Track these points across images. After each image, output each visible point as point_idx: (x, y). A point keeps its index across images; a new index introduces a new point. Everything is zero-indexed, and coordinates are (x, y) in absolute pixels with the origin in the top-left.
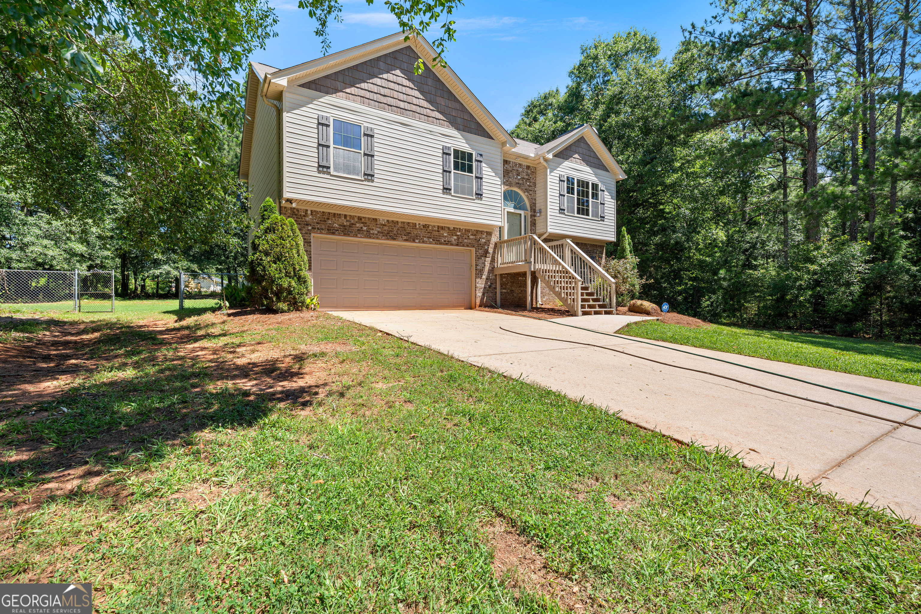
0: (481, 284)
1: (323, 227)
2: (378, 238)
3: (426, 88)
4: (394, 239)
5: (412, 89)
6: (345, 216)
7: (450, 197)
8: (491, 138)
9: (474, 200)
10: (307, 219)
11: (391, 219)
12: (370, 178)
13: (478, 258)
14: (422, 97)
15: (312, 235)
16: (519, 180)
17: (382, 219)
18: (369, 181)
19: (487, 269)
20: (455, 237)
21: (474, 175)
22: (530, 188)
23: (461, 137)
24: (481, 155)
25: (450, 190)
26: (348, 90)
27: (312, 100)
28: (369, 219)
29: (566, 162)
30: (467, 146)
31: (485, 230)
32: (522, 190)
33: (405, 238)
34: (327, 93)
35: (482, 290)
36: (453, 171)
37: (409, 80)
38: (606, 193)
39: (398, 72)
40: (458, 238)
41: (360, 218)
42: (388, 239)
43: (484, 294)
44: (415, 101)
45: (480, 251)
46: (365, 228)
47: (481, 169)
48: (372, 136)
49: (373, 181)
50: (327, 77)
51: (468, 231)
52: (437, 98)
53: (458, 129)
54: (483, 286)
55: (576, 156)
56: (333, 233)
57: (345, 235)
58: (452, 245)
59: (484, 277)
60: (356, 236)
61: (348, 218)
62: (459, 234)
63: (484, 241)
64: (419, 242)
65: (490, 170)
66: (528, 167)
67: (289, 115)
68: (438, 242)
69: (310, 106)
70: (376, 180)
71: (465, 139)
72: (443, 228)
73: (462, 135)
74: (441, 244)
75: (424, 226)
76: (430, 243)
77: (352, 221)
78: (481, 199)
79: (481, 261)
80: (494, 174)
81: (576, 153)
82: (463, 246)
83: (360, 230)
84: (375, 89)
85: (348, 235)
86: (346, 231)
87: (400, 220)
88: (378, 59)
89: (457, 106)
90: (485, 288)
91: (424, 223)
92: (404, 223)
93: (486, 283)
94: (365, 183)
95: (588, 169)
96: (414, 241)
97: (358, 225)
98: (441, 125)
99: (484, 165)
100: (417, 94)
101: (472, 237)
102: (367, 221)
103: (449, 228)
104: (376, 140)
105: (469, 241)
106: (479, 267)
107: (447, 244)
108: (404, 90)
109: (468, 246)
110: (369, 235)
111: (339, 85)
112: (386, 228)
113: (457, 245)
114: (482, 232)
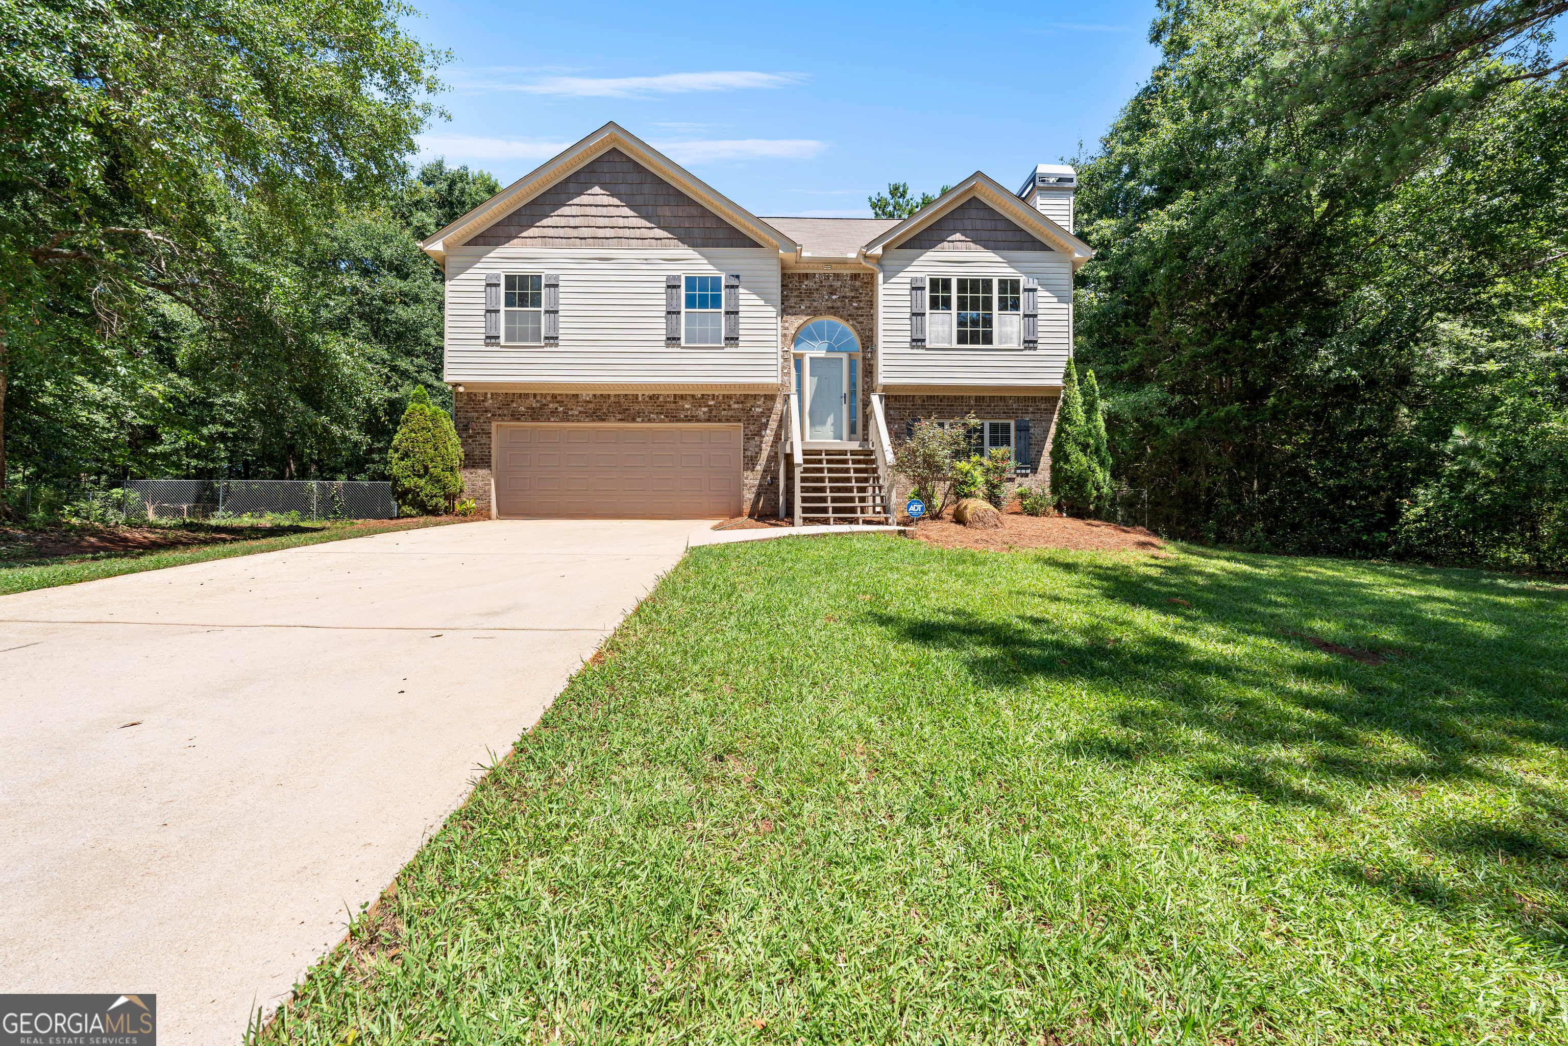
0: (752, 479)
1: (506, 412)
2: (578, 421)
3: (639, 199)
4: (603, 420)
5: (618, 206)
6: (535, 395)
7: (679, 350)
8: (757, 245)
9: (722, 348)
10: (487, 404)
11: (598, 393)
12: (552, 341)
13: (748, 438)
14: (633, 214)
15: (494, 424)
16: (835, 301)
17: (586, 395)
18: (551, 345)
19: (764, 455)
20: (706, 409)
21: (723, 310)
22: (860, 312)
23: (699, 257)
24: (738, 277)
25: (679, 339)
26: (524, 234)
27: (478, 258)
28: (567, 395)
29: (928, 254)
30: (711, 267)
31: (762, 393)
32: (841, 317)
33: (619, 416)
34: (498, 244)
35: (754, 490)
36: (683, 310)
37: (612, 195)
38: (1041, 292)
39: (597, 189)
40: (710, 411)
41: (554, 396)
42: (593, 421)
43: (758, 495)
44: (621, 222)
45: (752, 427)
46: (561, 409)
47: (737, 299)
48: (557, 286)
49: (557, 345)
50: (498, 225)
51: (729, 397)
52: (659, 209)
53: (693, 245)
54: (757, 482)
55: (958, 236)
56: (518, 420)
57: (533, 420)
58: (699, 421)
59: (758, 468)
60: (549, 420)
61: (538, 398)
62: (711, 403)
63: (759, 410)
64: (643, 421)
65: (755, 297)
66: (855, 277)
67: (453, 282)
68: (676, 419)
69: (478, 265)
70: (561, 343)
71: (707, 258)
72: (682, 397)
73: (700, 253)
74: (679, 421)
75: (651, 398)
76: (661, 421)
77: (544, 402)
78: (737, 346)
79: (753, 443)
80: (762, 303)
81: (954, 231)
82: (720, 421)
83: (554, 412)
84: (562, 222)
85: (538, 420)
86: (535, 414)
87: (612, 393)
88: (567, 180)
89: (694, 211)
90: (760, 485)
91: (652, 393)
92: (619, 395)
93: (763, 477)
94: (546, 349)
95: (990, 255)
96: (634, 420)
97: (551, 406)
98: (665, 247)
99: (741, 290)
100: (626, 211)
101: (736, 406)
102: (564, 399)
103: (693, 396)
104: (561, 289)
105: (731, 413)
106: (749, 453)
107: (689, 421)
108: (604, 211)
109: (728, 420)
110: (566, 417)
111: (513, 230)
112: (591, 406)
113: (708, 421)
114: (755, 397)
